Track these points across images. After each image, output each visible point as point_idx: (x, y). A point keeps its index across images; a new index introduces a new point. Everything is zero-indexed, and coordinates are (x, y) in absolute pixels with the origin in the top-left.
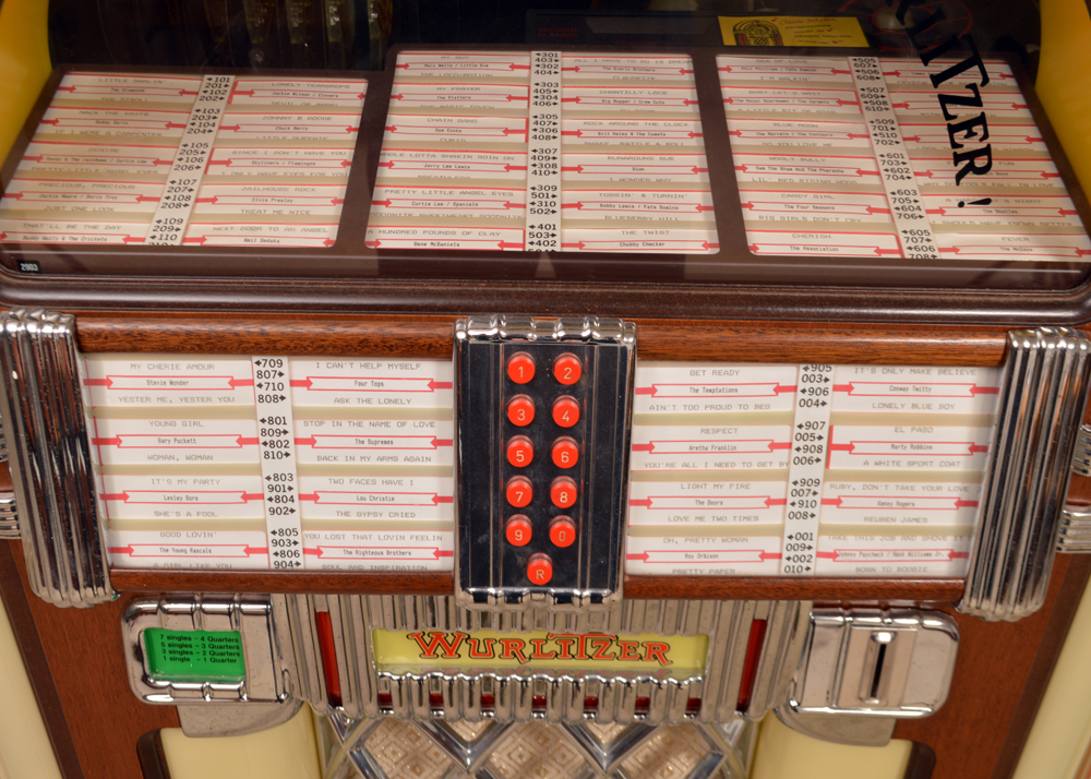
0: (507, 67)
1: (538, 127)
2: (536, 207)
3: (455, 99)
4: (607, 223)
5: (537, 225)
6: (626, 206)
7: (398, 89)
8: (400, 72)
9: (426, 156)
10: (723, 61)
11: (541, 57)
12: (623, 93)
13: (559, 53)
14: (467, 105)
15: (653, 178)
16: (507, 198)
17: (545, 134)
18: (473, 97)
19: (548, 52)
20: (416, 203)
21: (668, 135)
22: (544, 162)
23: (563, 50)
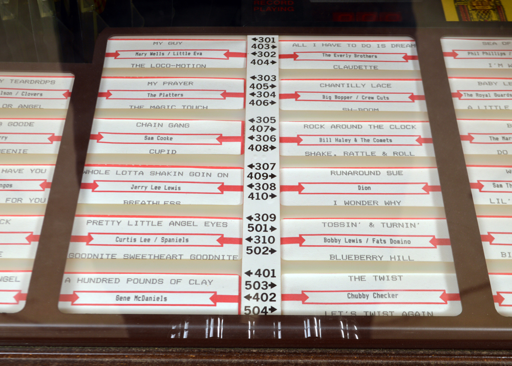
0: (221, 54)
1: (255, 134)
2: (253, 244)
3: (167, 97)
4: (333, 265)
5: (254, 271)
6: (353, 241)
7: (107, 84)
8: (110, 63)
9: (132, 174)
10: (448, 44)
11: (257, 43)
12: (345, 86)
13: (276, 37)
14: (178, 104)
15: (381, 201)
16: (220, 230)
17: (262, 143)
18: (186, 94)
19: (264, 37)
20: (121, 239)
21: (396, 140)
22: (261, 181)
23: (280, 33)
